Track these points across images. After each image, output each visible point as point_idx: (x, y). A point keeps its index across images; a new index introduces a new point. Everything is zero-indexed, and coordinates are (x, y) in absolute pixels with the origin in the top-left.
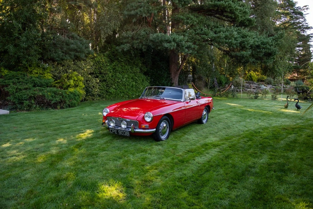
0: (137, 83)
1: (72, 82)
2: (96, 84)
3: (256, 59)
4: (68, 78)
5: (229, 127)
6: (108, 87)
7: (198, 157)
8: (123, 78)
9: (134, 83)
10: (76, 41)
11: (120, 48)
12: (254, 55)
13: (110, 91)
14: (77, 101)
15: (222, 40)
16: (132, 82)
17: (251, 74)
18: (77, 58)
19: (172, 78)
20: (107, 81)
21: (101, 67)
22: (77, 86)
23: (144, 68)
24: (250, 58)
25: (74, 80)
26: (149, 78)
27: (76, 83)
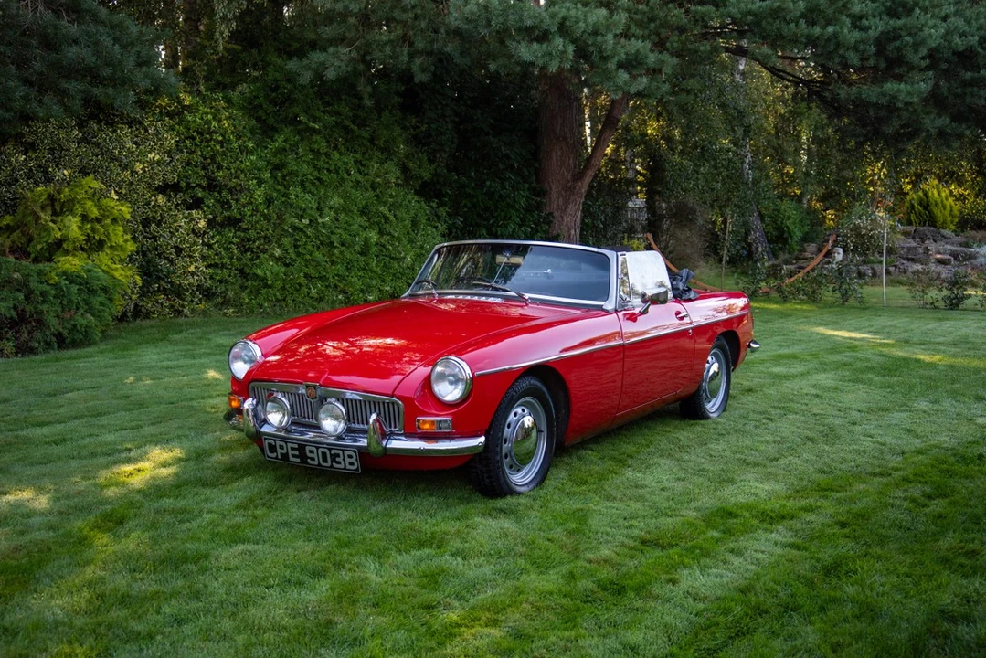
0: (389, 234)
1: (73, 227)
2: (191, 238)
3: (954, 119)
4: (53, 205)
5: (830, 435)
6: (248, 254)
7: (691, 567)
8: (319, 209)
9: (373, 236)
10: (93, 29)
11: (308, 68)
12: (947, 97)
13: (259, 272)
14: (99, 318)
15: (792, 25)
16: (365, 229)
17: (926, 194)
18: (99, 113)
19: (551, 214)
20: (244, 225)
21: (213, 158)
22: (101, 244)
23: (420, 167)
24: (928, 113)
25: (85, 218)
26: (443, 211)
27: (93, 230)
